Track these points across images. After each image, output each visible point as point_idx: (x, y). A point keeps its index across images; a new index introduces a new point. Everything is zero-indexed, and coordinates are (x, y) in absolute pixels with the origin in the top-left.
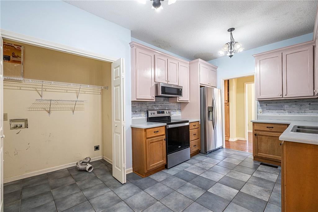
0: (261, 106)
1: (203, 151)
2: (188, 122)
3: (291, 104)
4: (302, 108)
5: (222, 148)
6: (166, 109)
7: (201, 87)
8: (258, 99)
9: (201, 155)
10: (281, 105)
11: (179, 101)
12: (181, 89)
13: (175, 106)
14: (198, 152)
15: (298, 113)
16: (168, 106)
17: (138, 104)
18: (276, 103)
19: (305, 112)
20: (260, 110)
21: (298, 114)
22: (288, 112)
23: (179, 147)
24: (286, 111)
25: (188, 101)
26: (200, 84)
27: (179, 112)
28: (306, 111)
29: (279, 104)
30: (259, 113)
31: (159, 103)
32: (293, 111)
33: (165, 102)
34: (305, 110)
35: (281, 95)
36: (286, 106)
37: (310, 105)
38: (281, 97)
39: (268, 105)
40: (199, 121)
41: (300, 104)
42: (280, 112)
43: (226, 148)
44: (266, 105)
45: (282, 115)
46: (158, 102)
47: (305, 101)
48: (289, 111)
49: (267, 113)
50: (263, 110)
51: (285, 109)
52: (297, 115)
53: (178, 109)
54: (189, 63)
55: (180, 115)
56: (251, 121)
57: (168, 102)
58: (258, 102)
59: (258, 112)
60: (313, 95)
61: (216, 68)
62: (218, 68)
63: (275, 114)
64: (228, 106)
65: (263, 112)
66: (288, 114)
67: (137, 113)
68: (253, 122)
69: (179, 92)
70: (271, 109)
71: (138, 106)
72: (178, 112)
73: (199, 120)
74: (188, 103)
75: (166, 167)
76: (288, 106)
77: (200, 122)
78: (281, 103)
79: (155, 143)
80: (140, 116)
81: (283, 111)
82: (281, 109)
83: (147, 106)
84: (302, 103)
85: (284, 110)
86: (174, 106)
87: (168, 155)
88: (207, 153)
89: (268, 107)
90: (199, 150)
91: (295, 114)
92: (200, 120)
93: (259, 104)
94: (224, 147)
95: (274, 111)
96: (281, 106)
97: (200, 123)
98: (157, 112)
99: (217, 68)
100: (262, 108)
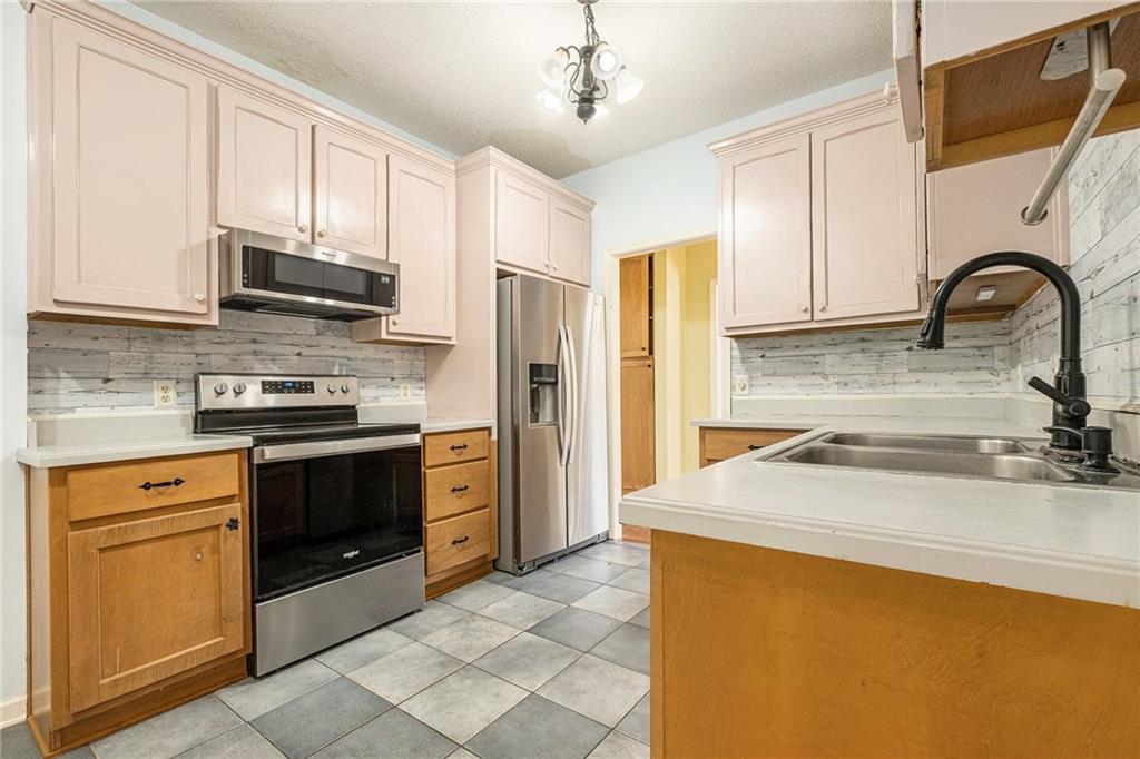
0: (744, 360)
1: (507, 560)
2: (415, 429)
3: (846, 350)
4: (883, 364)
5: (607, 539)
6: (336, 373)
7: (501, 275)
8: (727, 329)
9: (497, 583)
10: (814, 356)
11: (389, 333)
12: (392, 278)
13: (391, 361)
14: (483, 569)
15: (871, 385)
16: (349, 359)
17: (129, 339)
18: (797, 347)
19: (895, 383)
20: (741, 378)
21: (870, 391)
22: (837, 383)
23: (350, 555)
24: (831, 379)
25: (449, 338)
26: (498, 262)
27: (418, 391)
28: (897, 379)
29: (806, 352)
30: (738, 390)
31: (288, 340)
32: (855, 377)
33: (328, 340)
34: (895, 374)
35: (806, 310)
36: (831, 359)
37: (913, 353)
38: (807, 317)
39: (767, 355)
40: (489, 429)
41: (878, 348)
42: (808, 386)
43: (624, 540)
44: (763, 356)
45: (816, 396)
46: (279, 335)
47: (895, 338)
48: (842, 379)
49: (765, 390)
50: (751, 378)
51: (828, 370)
52: (869, 395)
53: (410, 377)
54: (453, 167)
55: (425, 403)
56: (693, 424)
57: (348, 343)
58: (735, 345)
59: (732, 388)
60: (916, 308)
61: (588, 206)
62: (596, 207)
63: (792, 394)
64: (651, 370)
65: (751, 386)
66: (836, 391)
67: (110, 386)
68: (701, 428)
69: (378, 288)
70: (778, 372)
71: (128, 349)
72: (409, 391)
73: (492, 422)
74: (453, 345)
75: (246, 667)
76: (838, 359)
77: (494, 431)
78: (812, 346)
79: (148, 547)
80: (137, 403)
81: (819, 380)
82: (814, 373)
83: (197, 355)
84: (883, 347)
85: (825, 376)
86: (383, 361)
87: (258, 605)
88: (521, 569)
89: (767, 365)
90: (490, 558)
91: (861, 391)
92: (495, 421)
93: (736, 353)
94: (617, 534)
95: (790, 380)
96: (812, 359)
97: (494, 437)
98: (263, 382)
99: (592, 209)
100: (749, 371)
